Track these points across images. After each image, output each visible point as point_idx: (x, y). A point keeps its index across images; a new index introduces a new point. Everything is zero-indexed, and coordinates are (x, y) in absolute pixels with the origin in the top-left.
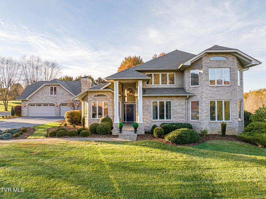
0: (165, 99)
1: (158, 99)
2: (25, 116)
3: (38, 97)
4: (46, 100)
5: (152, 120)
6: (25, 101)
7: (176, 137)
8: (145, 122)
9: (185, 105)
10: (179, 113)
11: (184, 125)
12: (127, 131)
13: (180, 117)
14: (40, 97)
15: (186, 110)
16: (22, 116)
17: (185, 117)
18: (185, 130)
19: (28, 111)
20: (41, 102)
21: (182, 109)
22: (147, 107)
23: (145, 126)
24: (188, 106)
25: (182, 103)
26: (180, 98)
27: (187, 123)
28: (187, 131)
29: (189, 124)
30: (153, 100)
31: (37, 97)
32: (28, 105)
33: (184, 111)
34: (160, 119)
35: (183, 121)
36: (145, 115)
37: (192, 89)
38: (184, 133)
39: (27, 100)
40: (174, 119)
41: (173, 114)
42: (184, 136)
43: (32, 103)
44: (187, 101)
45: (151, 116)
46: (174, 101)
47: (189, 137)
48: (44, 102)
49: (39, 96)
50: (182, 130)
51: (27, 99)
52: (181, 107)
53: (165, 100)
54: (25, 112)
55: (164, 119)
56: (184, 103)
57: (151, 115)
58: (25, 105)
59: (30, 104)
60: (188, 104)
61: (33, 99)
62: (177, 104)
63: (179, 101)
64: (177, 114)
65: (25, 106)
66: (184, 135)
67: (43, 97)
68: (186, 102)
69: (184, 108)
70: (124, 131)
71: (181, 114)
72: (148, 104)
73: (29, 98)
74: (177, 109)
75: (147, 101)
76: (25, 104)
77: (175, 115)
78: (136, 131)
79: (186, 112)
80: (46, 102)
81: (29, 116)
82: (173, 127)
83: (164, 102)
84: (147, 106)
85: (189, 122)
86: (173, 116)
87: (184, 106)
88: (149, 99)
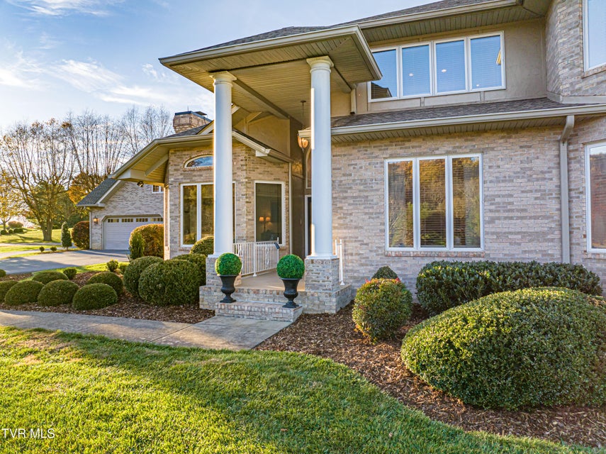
0: (447, 145)
1: (414, 151)
2: (96, 248)
3: (125, 199)
4: (143, 205)
5: (388, 249)
6: (96, 210)
7: (466, 354)
8: (354, 257)
9: (555, 172)
10: (523, 214)
11: (551, 273)
12: (257, 292)
13: (530, 234)
14: (129, 199)
15: (559, 198)
16: (91, 249)
17: (556, 235)
18: (546, 303)
19: (103, 236)
20: (131, 213)
21: (538, 195)
22: (362, 187)
23: (354, 278)
24: (573, 175)
25: (539, 165)
26: (524, 139)
27: (566, 261)
28: (564, 306)
29: (582, 271)
30: (391, 156)
31: (121, 197)
32: (104, 221)
33: (553, 205)
34: (423, 243)
35: (545, 254)
36: (354, 224)
37: (595, 80)
38: (538, 326)
39: (99, 206)
40: (496, 245)
41: (492, 221)
42: (540, 349)
43: (112, 214)
44: (564, 148)
45: (384, 231)
46: (492, 154)
47: (579, 360)
48: (138, 211)
49: (126, 195)
50: (525, 303)
51: (99, 203)
52: (536, 185)
53: (448, 153)
54: (97, 238)
55: (444, 245)
56: (552, 165)
57: (383, 224)
58: (95, 220)
59: (107, 217)
60: (574, 165)
61: (114, 204)
62: (508, 168)
63: (520, 155)
64: (511, 218)
65: (97, 223)
66: (533, 338)
67: (136, 198)
68: (559, 156)
69: (550, 186)
70: (245, 295)
71: (536, 218)
72: (367, 174)
73: (105, 202)
74: (511, 196)
75: (363, 163)
76: (95, 218)
77: (501, 226)
78: (291, 295)
79: (560, 210)
80: (142, 212)
81: (107, 248)
82: (476, 283)
83: (442, 161)
84: (364, 182)
85: (577, 261)
86: (490, 228)
87: (547, 176)
88: (369, 151)
